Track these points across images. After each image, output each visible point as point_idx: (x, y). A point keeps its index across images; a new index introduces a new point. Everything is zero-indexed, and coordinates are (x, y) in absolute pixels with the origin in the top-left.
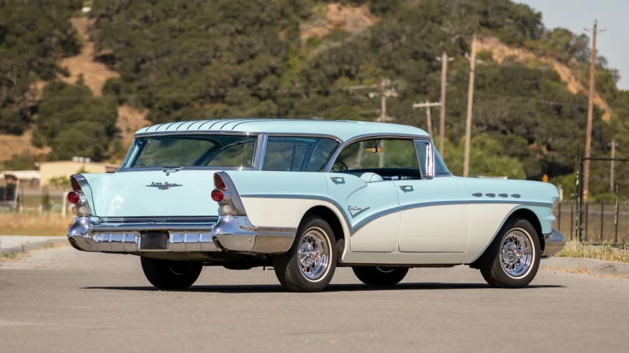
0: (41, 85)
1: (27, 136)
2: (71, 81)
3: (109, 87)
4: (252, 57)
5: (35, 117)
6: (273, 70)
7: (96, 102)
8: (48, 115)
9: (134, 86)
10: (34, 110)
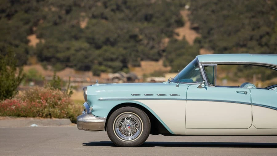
0: (166, 40)
1: (161, 62)
2: (180, 38)
3: (197, 41)
4: (259, 28)
5: (164, 54)
6: (268, 34)
7: (191, 47)
8: (170, 53)
9: (207, 40)
10: (164, 51)
